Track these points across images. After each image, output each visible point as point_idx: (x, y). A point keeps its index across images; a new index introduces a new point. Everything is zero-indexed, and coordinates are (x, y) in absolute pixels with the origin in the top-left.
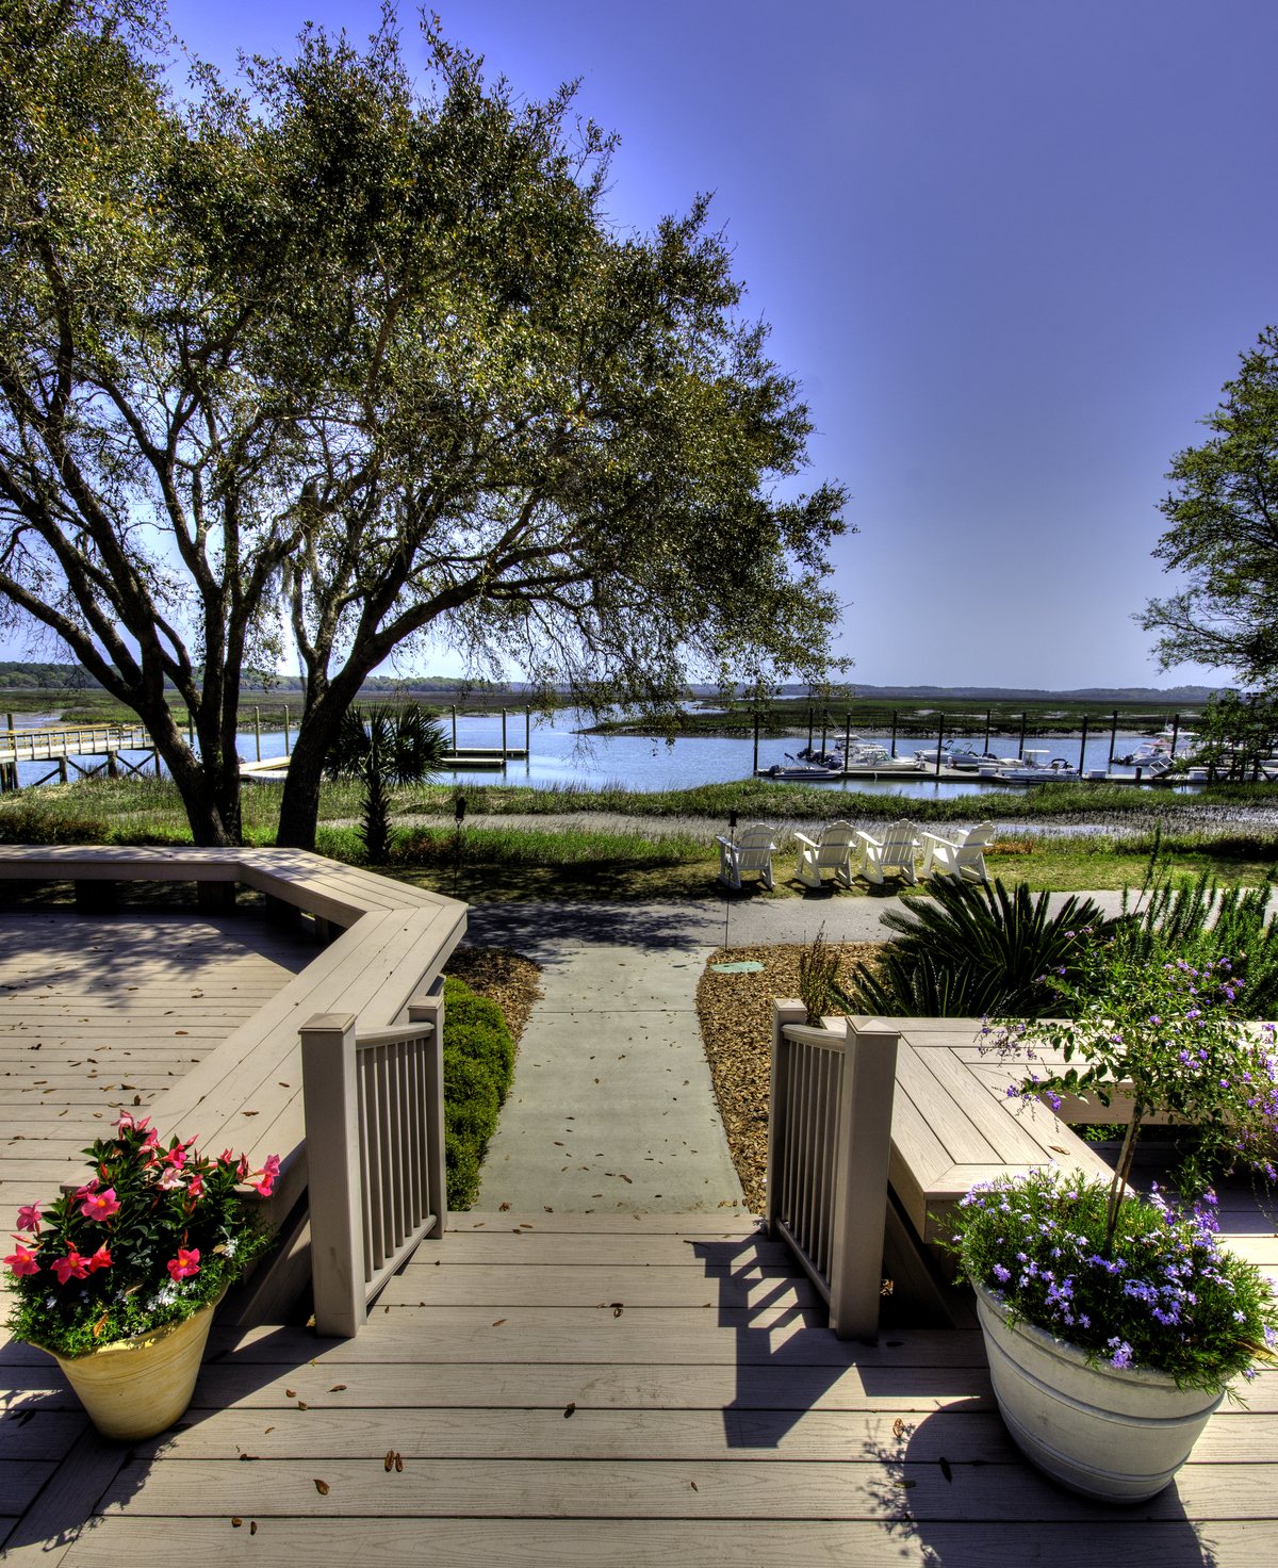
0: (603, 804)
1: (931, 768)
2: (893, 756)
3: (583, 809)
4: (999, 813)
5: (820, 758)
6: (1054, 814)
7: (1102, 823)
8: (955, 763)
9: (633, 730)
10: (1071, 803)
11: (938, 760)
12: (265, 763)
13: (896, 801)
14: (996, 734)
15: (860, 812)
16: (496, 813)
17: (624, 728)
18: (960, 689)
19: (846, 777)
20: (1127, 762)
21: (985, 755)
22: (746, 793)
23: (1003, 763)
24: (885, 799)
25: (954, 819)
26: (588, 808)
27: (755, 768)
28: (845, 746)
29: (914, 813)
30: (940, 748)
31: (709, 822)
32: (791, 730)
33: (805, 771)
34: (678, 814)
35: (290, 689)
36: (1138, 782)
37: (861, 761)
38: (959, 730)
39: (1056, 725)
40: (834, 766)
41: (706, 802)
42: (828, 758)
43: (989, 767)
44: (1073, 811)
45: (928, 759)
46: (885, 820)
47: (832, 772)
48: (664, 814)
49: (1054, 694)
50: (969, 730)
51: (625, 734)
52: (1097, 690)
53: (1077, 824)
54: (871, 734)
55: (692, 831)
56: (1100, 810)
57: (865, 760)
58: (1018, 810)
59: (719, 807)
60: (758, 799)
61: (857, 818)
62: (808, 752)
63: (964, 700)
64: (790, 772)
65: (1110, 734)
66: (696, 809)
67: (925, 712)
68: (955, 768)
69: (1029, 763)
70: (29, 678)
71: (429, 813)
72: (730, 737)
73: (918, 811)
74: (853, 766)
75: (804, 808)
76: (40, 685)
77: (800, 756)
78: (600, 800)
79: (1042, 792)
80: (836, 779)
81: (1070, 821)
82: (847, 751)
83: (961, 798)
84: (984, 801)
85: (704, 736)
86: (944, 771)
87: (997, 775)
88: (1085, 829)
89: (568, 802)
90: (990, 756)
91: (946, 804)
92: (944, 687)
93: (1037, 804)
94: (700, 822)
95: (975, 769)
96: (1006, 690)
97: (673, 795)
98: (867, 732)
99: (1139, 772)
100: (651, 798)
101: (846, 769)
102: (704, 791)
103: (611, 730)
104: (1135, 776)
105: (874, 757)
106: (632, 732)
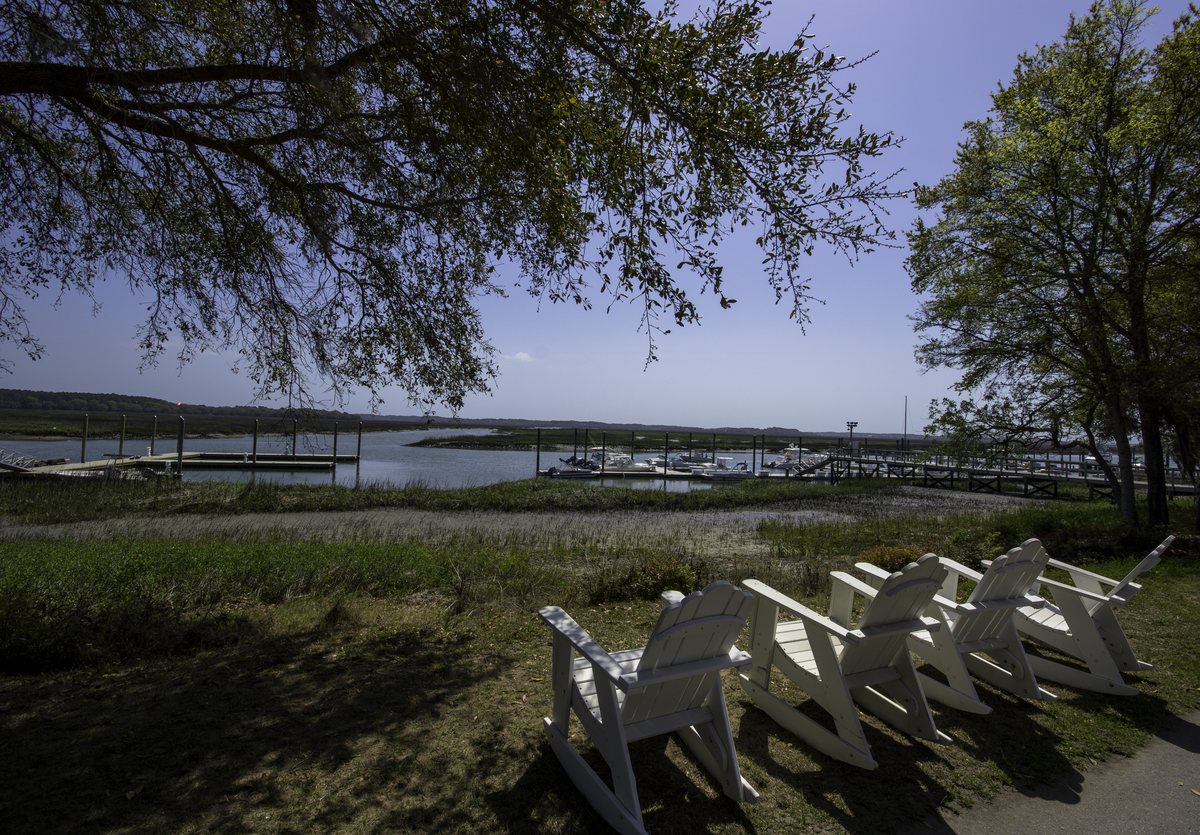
0: (402, 501)
1: (660, 470)
2: (633, 462)
3: (383, 505)
5: (583, 464)
6: (774, 502)
7: (811, 508)
8: (674, 466)
11: (665, 465)
12: (87, 464)
15: (632, 503)
16: (285, 510)
17: (441, 443)
19: (603, 476)
20: (773, 466)
21: (692, 461)
22: (535, 489)
23: (705, 467)
24: (648, 492)
26: (387, 504)
27: (538, 470)
28: (602, 458)
30: (660, 457)
31: (504, 516)
32: (559, 446)
33: (576, 473)
34: (474, 509)
36: (788, 478)
37: (612, 465)
40: (595, 468)
41: (500, 496)
42: (589, 462)
43: (696, 469)
45: (656, 464)
46: (655, 510)
47: (592, 473)
48: (461, 509)
49: (707, 430)
50: (672, 448)
51: (441, 447)
53: (796, 510)
54: (617, 448)
55: (487, 526)
56: (801, 498)
57: (615, 464)
59: (512, 502)
60: (546, 494)
61: (632, 509)
62: (573, 459)
64: (564, 472)
65: (752, 451)
66: (491, 504)
68: (675, 470)
69: (721, 466)
71: (205, 513)
72: (518, 450)
73: (676, 502)
74: (608, 469)
75: (587, 501)
77: (568, 462)
78: (400, 496)
80: (597, 477)
81: (790, 509)
85: (499, 449)
86: (669, 472)
87: (704, 474)
88: (807, 514)
89: (368, 498)
93: (758, 495)
94: (494, 516)
95: (688, 471)
97: (471, 491)
99: (787, 474)
100: (450, 494)
101: (603, 470)
102: (499, 487)
103: (432, 444)
104: (784, 475)
105: (621, 462)
106: (446, 446)
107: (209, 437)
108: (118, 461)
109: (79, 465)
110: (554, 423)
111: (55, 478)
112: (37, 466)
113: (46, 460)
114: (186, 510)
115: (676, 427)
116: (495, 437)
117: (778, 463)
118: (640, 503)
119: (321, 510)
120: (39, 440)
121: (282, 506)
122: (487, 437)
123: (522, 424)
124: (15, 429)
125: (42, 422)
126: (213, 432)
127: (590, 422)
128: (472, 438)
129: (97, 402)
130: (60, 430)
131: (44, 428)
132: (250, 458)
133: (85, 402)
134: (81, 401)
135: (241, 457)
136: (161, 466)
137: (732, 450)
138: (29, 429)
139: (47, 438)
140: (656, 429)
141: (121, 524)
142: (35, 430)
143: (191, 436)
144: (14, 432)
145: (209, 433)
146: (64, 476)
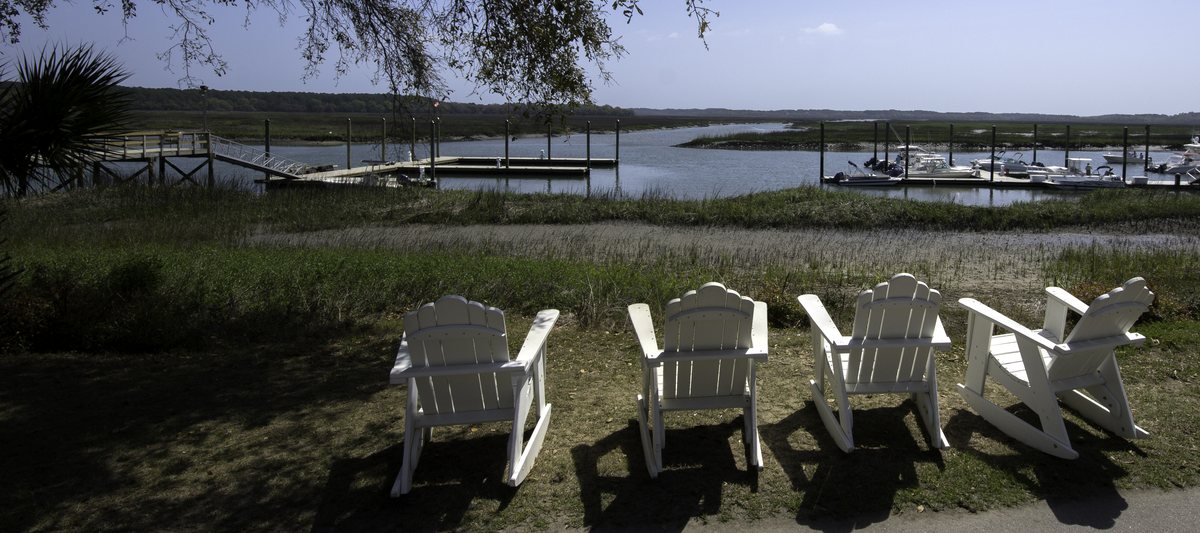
0: (634, 213)
1: (985, 175)
2: (951, 164)
4: (1059, 221)
5: (884, 167)
6: (1117, 221)
7: (1171, 231)
8: (1007, 170)
9: (722, 145)
10: (1132, 210)
11: (992, 168)
13: (950, 208)
14: (1042, 147)
15: (910, 220)
17: (716, 143)
18: (1008, 115)
19: (907, 184)
20: (1162, 170)
21: (1033, 164)
23: (1050, 171)
24: (937, 206)
25: (1011, 228)
26: (612, 217)
27: (821, 176)
28: (905, 156)
29: (968, 221)
30: (993, 158)
31: (743, 232)
32: (863, 144)
33: (869, 178)
35: (451, 113)
36: (1177, 187)
37: (921, 169)
38: (1009, 144)
39: (1091, 140)
40: (895, 174)
42: (890, 166)
43: (1038, 174)
44: (1137, 219)
45: (984, 167)
46: (937, 229)
47: (892, 178)
48: (696, 223)
49: (1083, 118)
50: (1018, 145)
51: (717, 147)
52: (1117, 115)
53: (1145, 233)
54: (933, 148)
56: (1164, 217)
57: (925, 168)
58: (1078, 217)
59: (759, 216)
60: (803, 207)
61: (906, 227)
62: (874, 161)
63: (1011, 122)
64: (853, 178)
65: (1143, 147)
67: (980, 131)
68: (1008, 175)
69: (1074, 171)
70: (225, 102)
71: (434, 223)
72: (810, 150)
73: (973, 219)
74: (913, 173)
75: (850, 216)
76: (235, 109)
77: (867, 165)
78: (634, 208)
79: (1099, 197)
80: (897, 185)
81: (1136, 231)
82: (907, 160)
83: (1016, 204)
84: (1041, 208)
85: (787, 149)
86: (997, 178)
87: (1047, 182)
88: (1158, 239)
90: (1039, 164)
91: (1002, 211)
92: (995, 113)
93: (1096, 211)
95: (1026, 176)
96: (1045, 115)
98: (929, 146)
99: (1178, 179)
100: (689, 206)
101: (907, 176)
103: (705, 144)
104: (1173, 183)
105: (933, 165)
106: (723, 146)
107: (473, 140)
108: (376, 168)
109: (345, 172)
110: (869, 113)
111: (320, 185)
112: (308, 172)
113: (316, 167)
114: (418, 220)
115: (1038, 115)
116: (783, 134)
117: (1171, 166)
118: (922, 220)
119: (546, 223)
120: (318, 145)
121: (507, 217)
122: (774, 134)
123: (826, 116)
124: (296, 134)
125: (323, 127)
126: (477, 133)
127: (916, 111)
128: (754, 135)
129: (374, 103)
130: (336, 135)
131: (321, 133)
132: (503, 162)
133: (363, 103)
134: (359, 102)
135: (494, 162)
136: (415, 172)
137: (1109, 147)
138: (308, 134)
139: (324, 143)
140: (1008, 119)
141: (356, 233)
142: (313, 135)
143: (455, 138)
144: (295, 137)
145: (473, 135)
146: (330, 184)
